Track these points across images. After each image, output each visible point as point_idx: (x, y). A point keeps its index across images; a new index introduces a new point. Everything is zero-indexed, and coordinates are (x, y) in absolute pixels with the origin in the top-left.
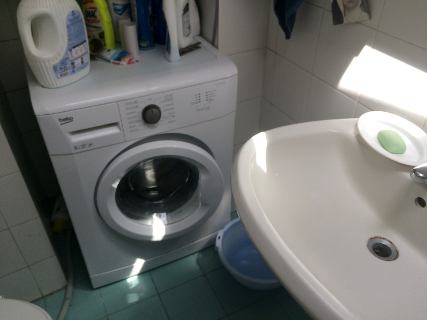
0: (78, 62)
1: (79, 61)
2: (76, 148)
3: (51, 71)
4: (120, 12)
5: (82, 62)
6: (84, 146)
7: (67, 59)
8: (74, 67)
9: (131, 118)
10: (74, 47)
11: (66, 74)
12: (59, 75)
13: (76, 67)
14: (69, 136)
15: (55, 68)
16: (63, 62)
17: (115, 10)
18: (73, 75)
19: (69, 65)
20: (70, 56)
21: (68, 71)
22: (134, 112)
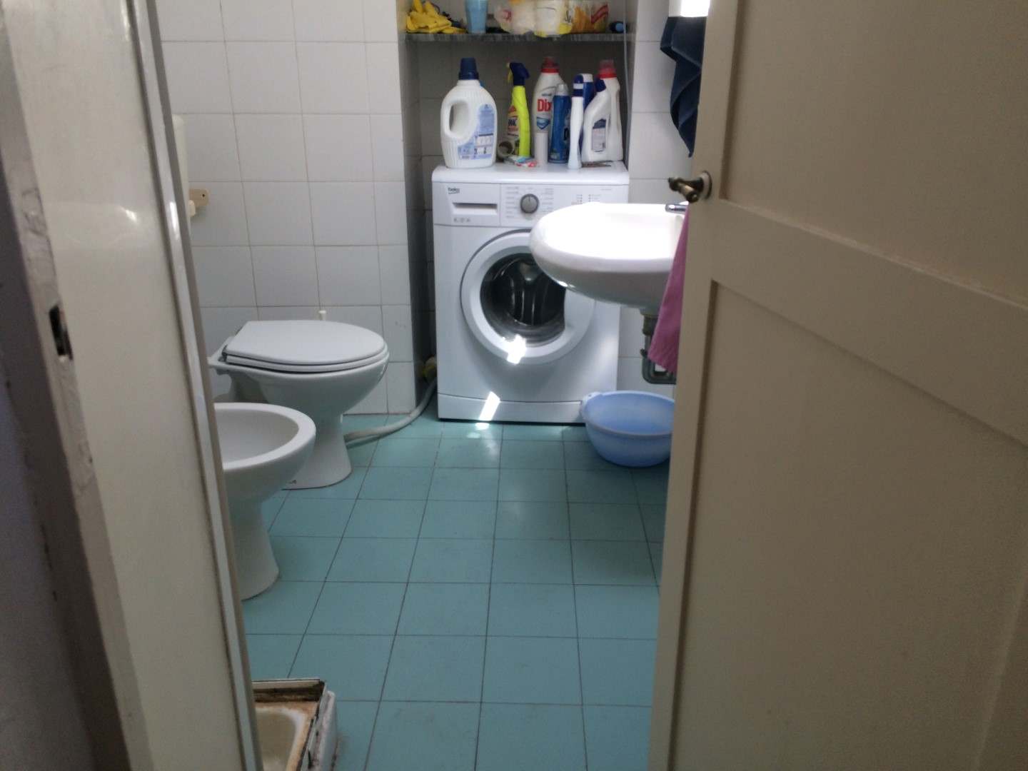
0: (480, 150)
1: (482, 150)
2: (455, 220)
3: (456, 151)
4: (542, 127)
5: (485, 152)
6: (462, 220)
7: (471, 144)
8: (476, 153)
9: (510, 203)
10: (481, 135)
11: (468, 157)
12: (461, 157)
13: (478, 154)
14: (452, 206)
15: (459, 149)
16: (468, 145)
17: (538, 123)
18: (474, 160)
19: (472, 150)
20: (474, 142)
21: (470, 155)
22: (513, 198)
